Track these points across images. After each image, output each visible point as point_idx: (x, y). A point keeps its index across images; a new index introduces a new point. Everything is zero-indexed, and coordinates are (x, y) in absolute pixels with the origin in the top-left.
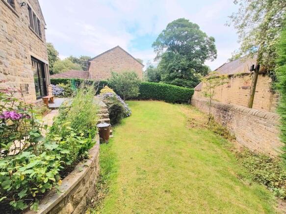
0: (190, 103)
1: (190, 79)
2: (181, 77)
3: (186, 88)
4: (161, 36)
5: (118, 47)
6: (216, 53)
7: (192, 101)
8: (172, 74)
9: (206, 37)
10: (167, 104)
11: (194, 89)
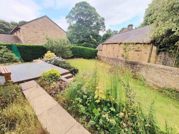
4: (71, 12)
5: (46, 16)
6: (105, 28)
9: (100, 16)
10: (85, 60)
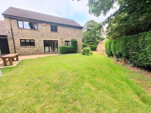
0: (96, 51)
1: (95, 42)
2: (92, 42)
3: (94, 46)
7: (97, 50)
8: (89, 40)
11: (97, 46)
